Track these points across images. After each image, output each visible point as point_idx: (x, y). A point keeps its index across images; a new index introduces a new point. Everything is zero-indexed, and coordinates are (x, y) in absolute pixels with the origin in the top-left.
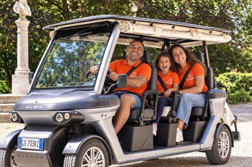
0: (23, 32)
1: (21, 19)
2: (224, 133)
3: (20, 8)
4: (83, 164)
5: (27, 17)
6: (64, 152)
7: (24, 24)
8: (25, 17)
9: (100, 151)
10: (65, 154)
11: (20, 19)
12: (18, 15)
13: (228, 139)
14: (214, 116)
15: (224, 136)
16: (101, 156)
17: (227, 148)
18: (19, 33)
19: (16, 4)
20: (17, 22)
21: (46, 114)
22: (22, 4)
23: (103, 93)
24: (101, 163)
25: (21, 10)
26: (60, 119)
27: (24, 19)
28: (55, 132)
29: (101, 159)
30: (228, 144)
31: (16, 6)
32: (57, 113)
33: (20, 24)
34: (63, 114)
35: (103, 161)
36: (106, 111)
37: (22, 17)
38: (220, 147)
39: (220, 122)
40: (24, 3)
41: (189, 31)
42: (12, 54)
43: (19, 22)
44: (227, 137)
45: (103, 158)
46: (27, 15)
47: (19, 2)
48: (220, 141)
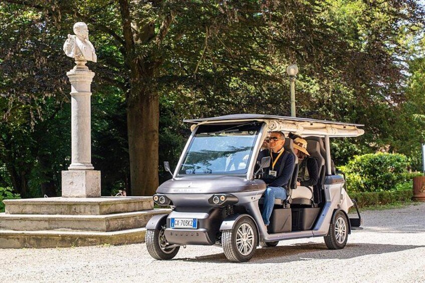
0: (82, 94)
1: (78, 68)
2: (341, 219)
3: (77, 47)
4: (237, 239)
5: (90, 65)
6: (221, 229)
7: (84, 78)
8: (86, 65)
9: (250, 227)
10: (222, 230)
11: (75, 67)
12: (73, 60)
13: (345, 225)
14: (330, 202)
15: (341, 222)
16: (250, 232)
17: (344, 234)
18: (74, 96)
19: (69, 40)
20: (70, 75)
21: (202, 196)
22: (80, 40)
23: (253, 179)
24: (251, 237)
25: (78, 51)
26: (216, 201)
27: (83, 68)
28: (210, 213)
29: (251, 235)
30: (345, 230)
31: (68, 43)
32: (214, 196)
33: (76, 78)
34: (219, 197)
35: (253, 236)
36: (255, 194)
37: (79, 65)
38: (337, 233)
39: (337, 208)
40: (84, 37)
41: (325, 128)
42: (21, 131)
43: (74, 75)
44: (344, 222)
45: (252, 233)
46: (89, 60)
47: (73, 36)
48: (337, 227)
